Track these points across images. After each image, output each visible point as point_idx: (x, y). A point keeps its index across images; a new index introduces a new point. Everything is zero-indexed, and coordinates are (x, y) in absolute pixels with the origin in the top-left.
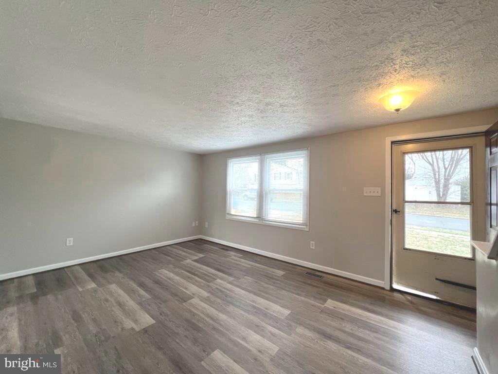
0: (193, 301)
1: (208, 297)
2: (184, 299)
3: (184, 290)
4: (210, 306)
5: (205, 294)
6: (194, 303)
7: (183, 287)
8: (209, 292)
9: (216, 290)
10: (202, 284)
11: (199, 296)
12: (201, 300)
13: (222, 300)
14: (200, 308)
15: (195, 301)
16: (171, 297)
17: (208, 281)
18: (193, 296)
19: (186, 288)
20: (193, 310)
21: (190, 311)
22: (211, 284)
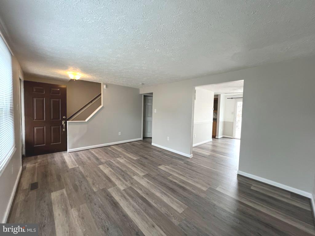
0: (143, 174)
1: (134, 176)
2: (147, 176)
3: (149, 181)
4: (134, 171)
5: (135, 177)
6: (142, 173)
7: (150, 184)
8: (132, 179)
9: (128, 180)
10: (136, 185)
11: (139, 176)
12: (138, 174)
13: (127, 173)
14: (139, 170)
15: (142, 174)
16: (157, 177)
17: (131, 188)
18: (143, 177)
19: (148, 183)
20: (143, 170)
21: (144, 170)
22: (129, 185)
